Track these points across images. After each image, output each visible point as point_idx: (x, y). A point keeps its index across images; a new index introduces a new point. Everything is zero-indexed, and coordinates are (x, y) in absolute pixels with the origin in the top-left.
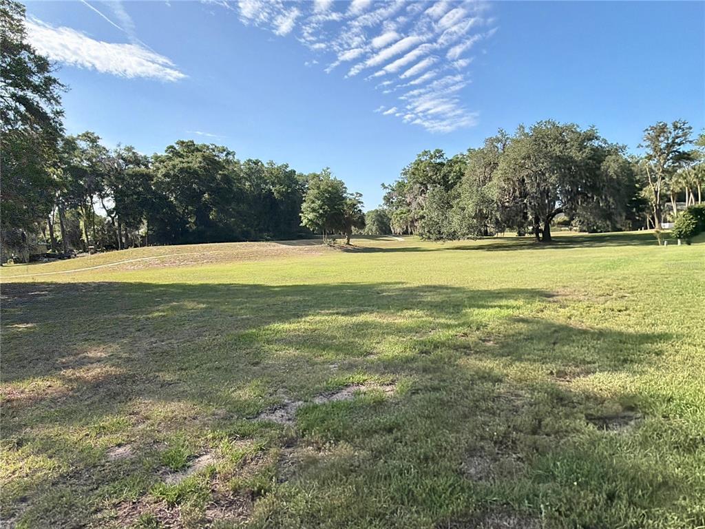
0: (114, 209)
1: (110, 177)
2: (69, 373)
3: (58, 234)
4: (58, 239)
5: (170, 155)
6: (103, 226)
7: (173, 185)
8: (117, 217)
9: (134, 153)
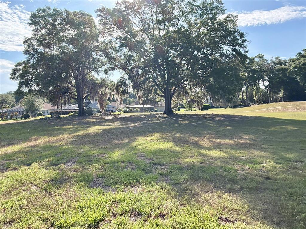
0: (268, 86)
1: (267, 72)
2: (236, 140)
3: (245, 97)
4: (245, 99)
5: (298, 57)
6: (263, 93)
7: (298, 72)
8: (269, 89)
9: (279, 59)
